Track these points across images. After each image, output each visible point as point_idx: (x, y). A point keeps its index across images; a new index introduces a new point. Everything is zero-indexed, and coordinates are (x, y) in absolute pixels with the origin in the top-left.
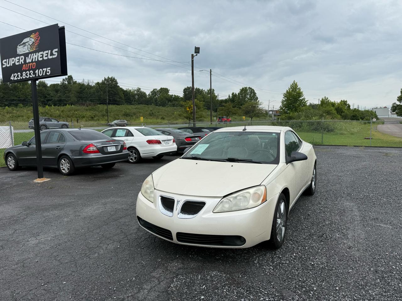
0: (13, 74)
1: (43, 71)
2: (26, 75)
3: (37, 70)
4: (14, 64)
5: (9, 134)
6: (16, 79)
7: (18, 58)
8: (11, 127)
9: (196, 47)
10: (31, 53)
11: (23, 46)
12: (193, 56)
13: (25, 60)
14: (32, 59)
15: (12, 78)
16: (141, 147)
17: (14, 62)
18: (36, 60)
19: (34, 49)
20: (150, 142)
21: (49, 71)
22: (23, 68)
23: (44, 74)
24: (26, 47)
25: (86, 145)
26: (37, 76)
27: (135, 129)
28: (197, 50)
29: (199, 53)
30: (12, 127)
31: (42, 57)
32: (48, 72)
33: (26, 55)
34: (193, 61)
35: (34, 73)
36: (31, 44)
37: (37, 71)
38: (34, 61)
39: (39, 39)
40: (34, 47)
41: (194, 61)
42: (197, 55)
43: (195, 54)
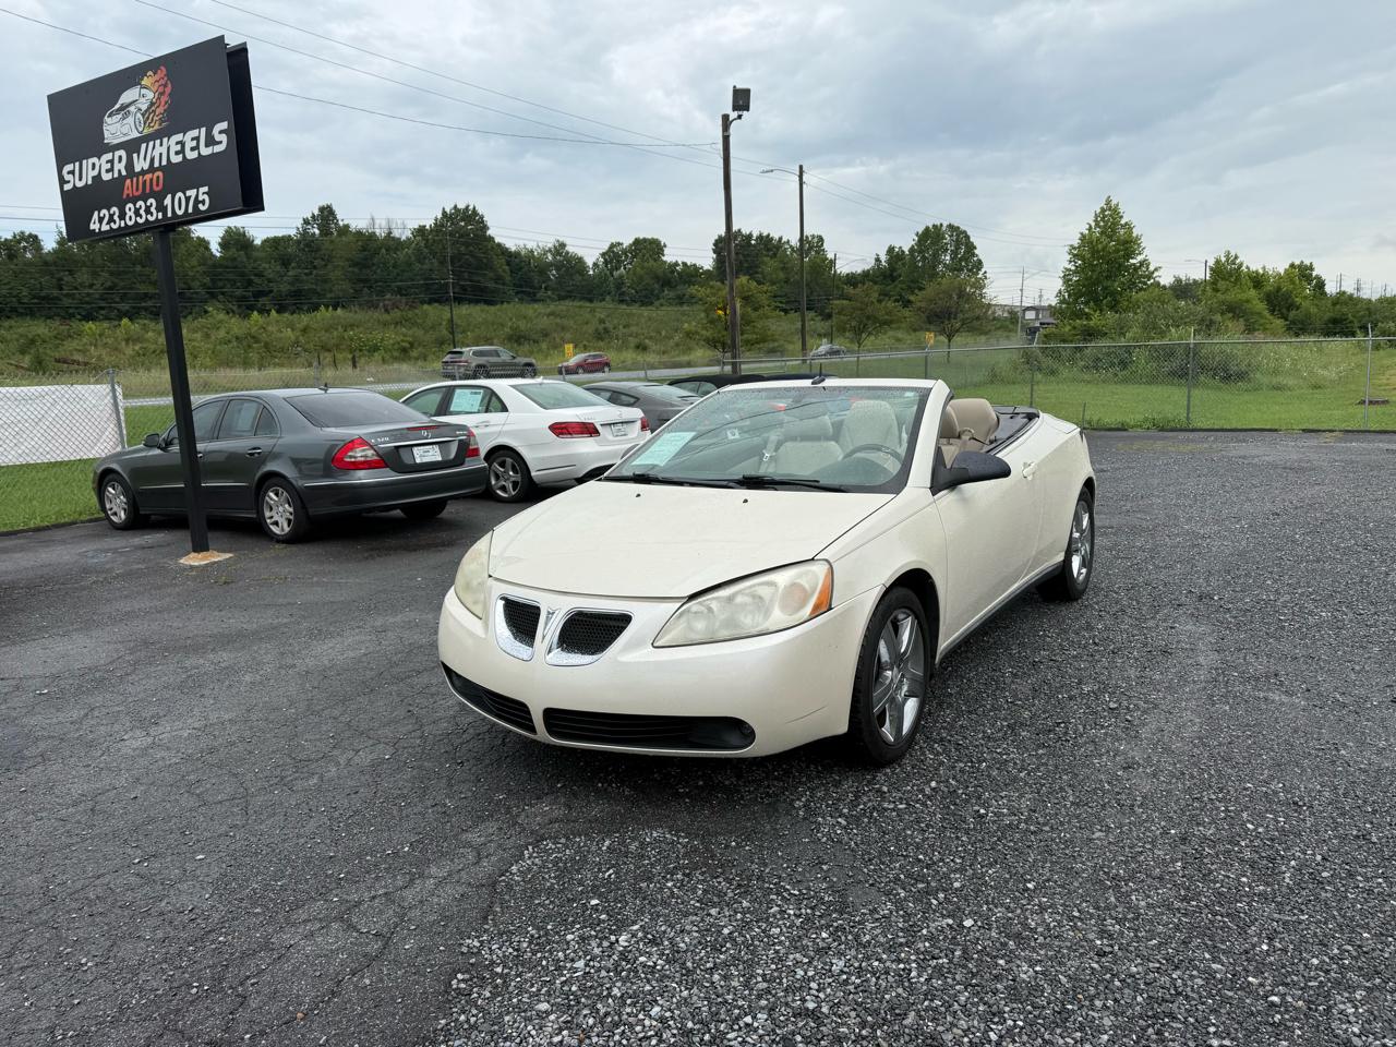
0: (96, 213)
1: (188, 199)
2: (137, 213)
3: (169, 196)
4: (97, 178)
5: (109, 409)
6: (105, 227)
7: (108, 156)
8: (113, 387)
9: (738, 87)
10: (146, 139)
11: (120, 116)
12: (726, 122)
13: (130, 165)
14: (152, 160)
15: (94, 226)
16: (531, 446)
17: (95, 173)
18: (164, 163)
19: (156, 127)
20: (560, 429)
21: (206, 197)
22: (126, 192)
23: (190, 210)
24: (130, 120)
25: (342, 443)
26: (169, 215)
27: (512, 386)
28: (742, 100)
29: (748, 110)
30: (116, 387)
31: (182, 151)
32: (203, 202)
33: (132, 147)
34: (726, 139)
35: (161, 208)
36: (144, 107)
37: (168, 201)
38: (156, 165)
39: (168, 90)
40: (155, 118)
41: (731, 139)
42: (740, 117)
43: (735, 115)
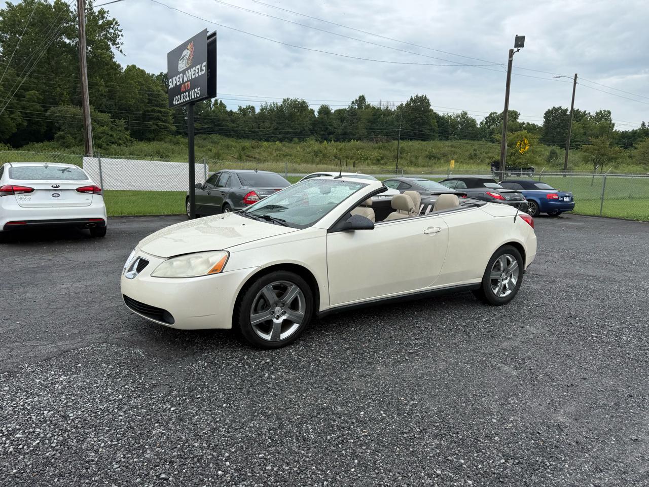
0: (175, 97)
1: (195, 92)
2: (184, 98)
3: (191, 91)
5: (203, 174)
6: (177, 103)
7: (179, 76)
8: (205, 165)
9: (519, 35)
10: (188, 69)
11: (182, 60)
12: (511, 53)
13: (183, 79)
14: (188, 77)
15: (174, 102)
17: (175, 82)
18: (191, 78)
19: (190, 64)
22: (182, 89)
23: (195, 97)
24: (184, 62)
28: (520, 42)
29: (523, 47)
30: (206, 165)
31: (195, 74)
32: (198, 93)
33: (184, 72)
34: (510, 62)
35: (189, 96)
36: (187, 57)
37: (191, 93)
39: (193, 50)
40: (190, 61)
41: (513, 62)
42: (518, 50)
43: (515, 49)
